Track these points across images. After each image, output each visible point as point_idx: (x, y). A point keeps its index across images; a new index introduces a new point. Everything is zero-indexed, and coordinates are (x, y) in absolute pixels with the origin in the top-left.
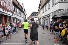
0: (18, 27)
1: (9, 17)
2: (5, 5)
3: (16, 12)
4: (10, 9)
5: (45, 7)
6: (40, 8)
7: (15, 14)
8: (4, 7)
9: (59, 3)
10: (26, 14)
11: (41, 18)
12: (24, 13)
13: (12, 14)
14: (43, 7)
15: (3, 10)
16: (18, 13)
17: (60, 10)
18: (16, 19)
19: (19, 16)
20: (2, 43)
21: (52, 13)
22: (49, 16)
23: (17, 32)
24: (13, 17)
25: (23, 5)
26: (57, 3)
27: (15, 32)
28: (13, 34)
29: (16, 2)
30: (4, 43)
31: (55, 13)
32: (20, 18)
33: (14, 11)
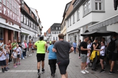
0: (29, 49)
1: (14, 33)
2: (10, 14)
3: (26, 24)
4: (17, 20)
5: (72, 17)
6: (66, 17)
7: (23, 28)
8: (8, 17)
9: (91, 13)
10: (42, 27)
11: (66, 35)
12: (38, 25)
13: (20, 28)
14: (69, 16)
15: (7, 22)
16: (28, 26)
17: (93, 23)
18: (25, 36)
19: (31, 31)
20: (8, 71)
21: (83, 27)
22: (78, 31)
23: (28, 56)
24: (21, 33)
25: (37, 12)
26: (89, 12)
27: (25, 56)
28: (22, 58)
29: (26, 7)
30: (12, 71)
31: (87, 28)
32: (31, 34)
33: (23, 22)
